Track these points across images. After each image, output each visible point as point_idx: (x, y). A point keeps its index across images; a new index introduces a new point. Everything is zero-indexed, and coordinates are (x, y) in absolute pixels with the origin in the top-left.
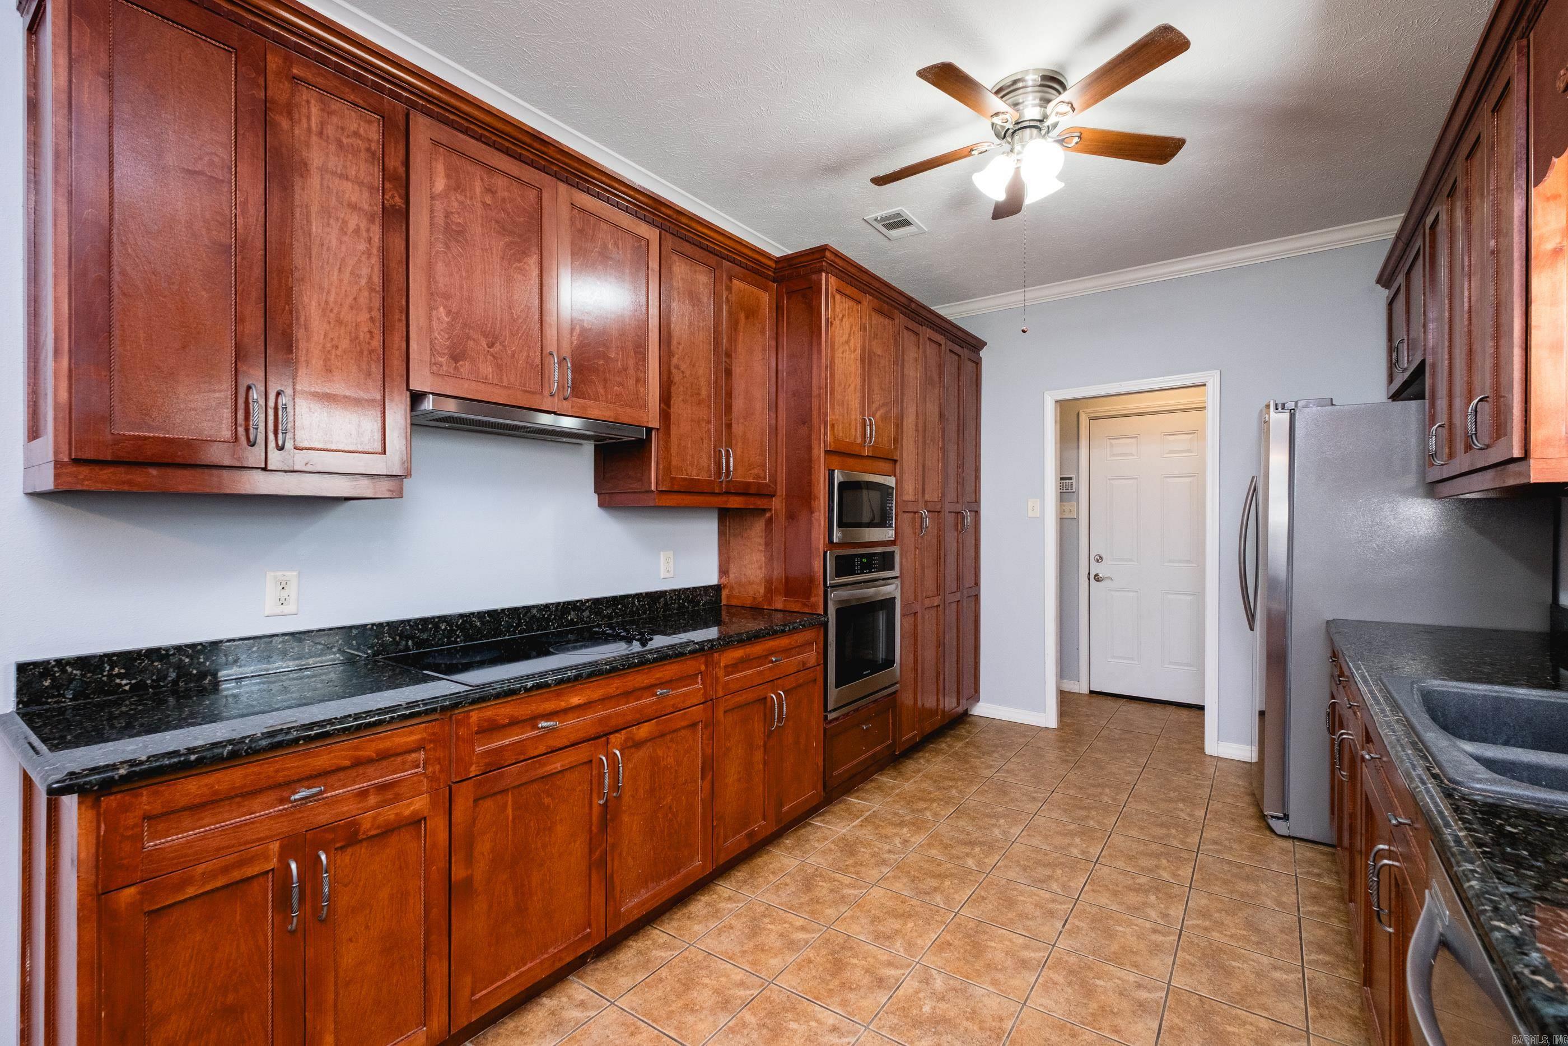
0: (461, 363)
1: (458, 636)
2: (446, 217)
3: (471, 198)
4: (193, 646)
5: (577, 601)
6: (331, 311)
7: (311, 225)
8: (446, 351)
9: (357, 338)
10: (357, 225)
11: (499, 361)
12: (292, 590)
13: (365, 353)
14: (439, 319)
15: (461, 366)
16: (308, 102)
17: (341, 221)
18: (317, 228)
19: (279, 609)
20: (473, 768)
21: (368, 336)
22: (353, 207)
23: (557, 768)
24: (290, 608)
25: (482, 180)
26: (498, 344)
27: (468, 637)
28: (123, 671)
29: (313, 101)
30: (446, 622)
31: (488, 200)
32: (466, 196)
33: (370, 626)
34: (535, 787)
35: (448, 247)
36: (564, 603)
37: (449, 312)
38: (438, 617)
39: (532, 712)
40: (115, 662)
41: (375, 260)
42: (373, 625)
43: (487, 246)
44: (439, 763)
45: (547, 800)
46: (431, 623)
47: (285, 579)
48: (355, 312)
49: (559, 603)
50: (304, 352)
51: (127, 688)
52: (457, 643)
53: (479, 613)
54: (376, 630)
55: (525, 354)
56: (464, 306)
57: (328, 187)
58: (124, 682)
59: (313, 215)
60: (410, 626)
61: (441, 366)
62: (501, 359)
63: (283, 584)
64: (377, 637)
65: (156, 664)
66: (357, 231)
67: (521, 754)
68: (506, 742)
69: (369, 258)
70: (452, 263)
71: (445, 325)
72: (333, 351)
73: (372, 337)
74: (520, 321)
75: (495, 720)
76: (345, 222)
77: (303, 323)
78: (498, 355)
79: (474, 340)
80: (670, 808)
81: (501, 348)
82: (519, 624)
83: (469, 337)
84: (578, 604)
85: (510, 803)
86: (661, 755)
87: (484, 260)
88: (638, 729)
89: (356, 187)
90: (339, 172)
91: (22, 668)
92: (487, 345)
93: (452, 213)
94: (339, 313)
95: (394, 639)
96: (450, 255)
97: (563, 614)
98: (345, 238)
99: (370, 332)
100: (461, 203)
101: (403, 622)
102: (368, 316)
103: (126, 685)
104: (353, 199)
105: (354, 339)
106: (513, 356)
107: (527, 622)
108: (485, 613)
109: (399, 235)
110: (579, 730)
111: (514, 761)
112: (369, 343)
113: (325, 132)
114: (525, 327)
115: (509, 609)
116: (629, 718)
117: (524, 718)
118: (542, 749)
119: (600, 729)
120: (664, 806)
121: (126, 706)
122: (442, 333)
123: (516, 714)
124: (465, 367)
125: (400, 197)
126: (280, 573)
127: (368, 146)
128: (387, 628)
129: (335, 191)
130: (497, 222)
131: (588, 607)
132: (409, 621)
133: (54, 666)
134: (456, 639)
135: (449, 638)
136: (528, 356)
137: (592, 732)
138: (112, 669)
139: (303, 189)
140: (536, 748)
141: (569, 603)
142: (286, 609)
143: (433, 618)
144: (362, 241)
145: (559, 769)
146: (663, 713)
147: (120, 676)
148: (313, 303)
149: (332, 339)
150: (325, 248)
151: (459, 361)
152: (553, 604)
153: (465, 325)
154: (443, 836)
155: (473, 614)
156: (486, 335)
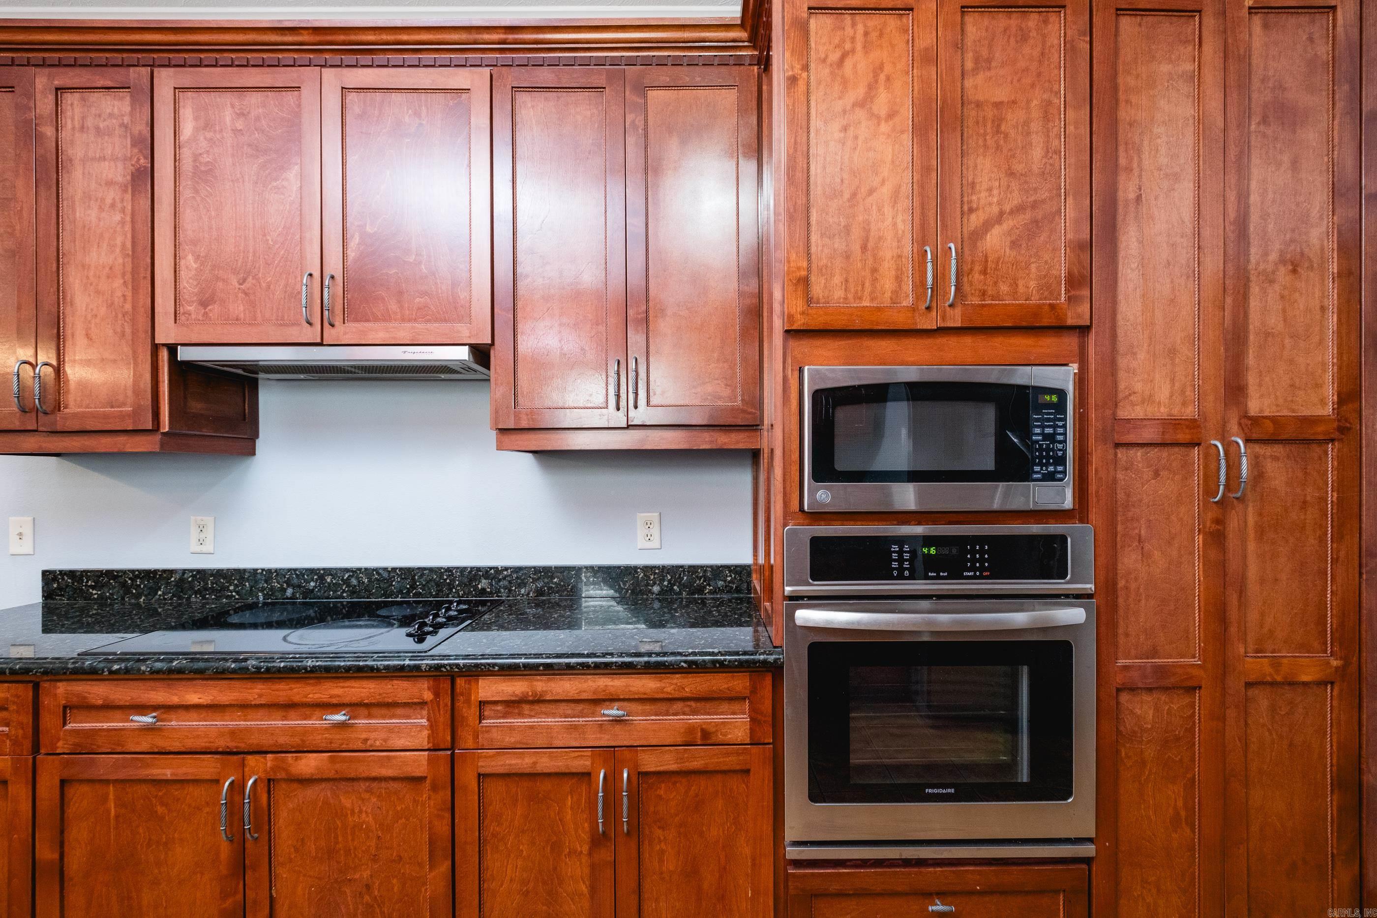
0: (209, 308)
1: (344, 591)
2: (195, 161)
3: (221, 131)
4: (133, 571)
5: (491, 568)
6: (91, 284)
7: (75, 213)
8: (195, 298)
9: (112, 303)
10: (114, 199)
11: (252, 297)
12: (209, 533)
13: (120, 316)
14: (187, 267)
15: (210, 310)
16: (72, 105)
17: (99, 200)
18: (80, 213)
19: (198, 549)
20: (60, 744)
21: (122, 299)
22: (110, 183)
23: (166, 775)
24: (208, 547)
25: (233, 106)
26: (250, 279)
27: (353, 593)
28: (93, 584)
29: (76, 103)
30: (331, 575)
31: (240, 125)
32: (215, 131)
33: (260, 571)
34: (143, 789)
35: (197, 191)
36: (472, 568)
37: (197, 258)
38: (324, 569)
39: (132, 699)
40: (90, 576)
41: (128, 227)
42: (263, 570)
43: (238, 176)
44: (23, 728)
45: (160, 810)
46: (317, 574)
47: (202, 523)
48: (110, 280)
49: (465, 568)
50: (70, 325)
51: (96, 596)
52: (343, 598)
53: (366, 569)
54: (265, 575)
55: (282, 283)
56: (213, 247)
57: (89, 173)
58: (94, 592)
59: (77, 203)
60: (296, 575)
61: (190, 314)
62: (254, 293)
63: (201, 527)
64: (266, 581)
65: (111, 581)
66: (113, 206)
67: (118, 745)
68: (105, 725)
69: (123, 227)
70: (201, 206)
71: (193, 272)
72: (93, 321)
73: (125, 300)
74: (277, 246)
75: (85, 698)
76: (103, 200)
77: (69, 300)
78: (251, 291)
79: (223, 280)
80: (368, 887)
81: (254, 281)
82: (413, 587)
83: (218, 278)
84: (492, 571)
85: (111, 796)
86: (348, 805)
87: (234, 192)
88: (297, 759)
89: (112, 163)
90: (98, 156)
91: (45, 573)
92: (238, 282)
93: (201, 154)
94: (97, 285)
95: (282, 585)
96: (198, 199)
97: (471, 581)
98: (103, 215)
99: (124, 296)
100: (211, 140)
101: (289, 570)
102: (122, 281)
103: (95, 594)
104: (110, 176)
105: (111, 305)
106: (269, 287)
107: (424, 586)
108: (374, 570)
109: (143, 195)
110: (198, 736)
111: (109, 750)
112: (123, 306)
113: (85, 125)
114: (282, 252)
115: (401, 569)
116: (282, 740)
117: (121, 703)
118: (144, 746)
119: (232, 745)
120: (355, 880)
121: (95, 610)
122: (191, 281)
123: (112, 697)
124: (215, 309)
125: (145, 158)
126: (199, 518)
127: (121, 121)
128: (275, 574)
129: (94, 176)
130: (249, 145)
131: (506, 576)
132: (295, 570)
133: (58, 575)
134: (343, 593)
135: (335, 591)
136: (286, 286)
137: (222, 743)
138: (87, 582)
139: (69, 183)
140: (138, 743)
141: (479, 569)
142: (204, 548)
143: (319, 569)
144: (117, 212)
145: (169, 777)
146: (344, 747)
147: (93, 588)
148: (77, 281)
149: (92, 310)
150: (86, 230)
151: (208, 306)
152: (458, 568)
153: (214, 267)
154: (25, 807)
155: (360, 569)
156: (235, 271)
